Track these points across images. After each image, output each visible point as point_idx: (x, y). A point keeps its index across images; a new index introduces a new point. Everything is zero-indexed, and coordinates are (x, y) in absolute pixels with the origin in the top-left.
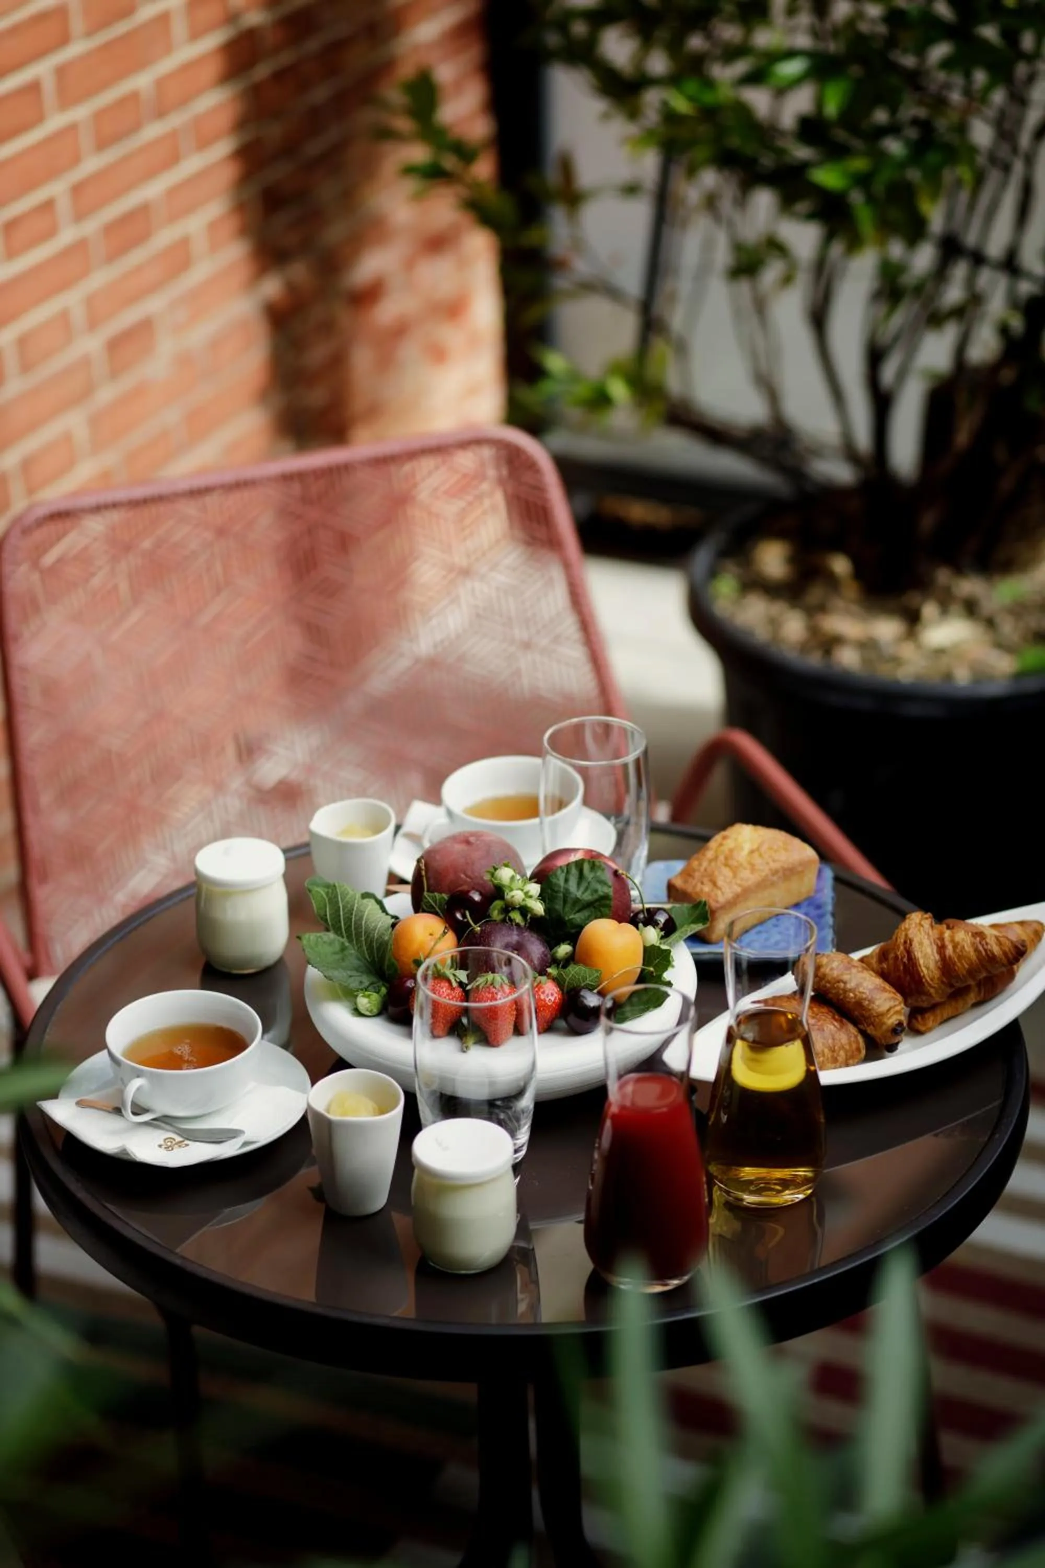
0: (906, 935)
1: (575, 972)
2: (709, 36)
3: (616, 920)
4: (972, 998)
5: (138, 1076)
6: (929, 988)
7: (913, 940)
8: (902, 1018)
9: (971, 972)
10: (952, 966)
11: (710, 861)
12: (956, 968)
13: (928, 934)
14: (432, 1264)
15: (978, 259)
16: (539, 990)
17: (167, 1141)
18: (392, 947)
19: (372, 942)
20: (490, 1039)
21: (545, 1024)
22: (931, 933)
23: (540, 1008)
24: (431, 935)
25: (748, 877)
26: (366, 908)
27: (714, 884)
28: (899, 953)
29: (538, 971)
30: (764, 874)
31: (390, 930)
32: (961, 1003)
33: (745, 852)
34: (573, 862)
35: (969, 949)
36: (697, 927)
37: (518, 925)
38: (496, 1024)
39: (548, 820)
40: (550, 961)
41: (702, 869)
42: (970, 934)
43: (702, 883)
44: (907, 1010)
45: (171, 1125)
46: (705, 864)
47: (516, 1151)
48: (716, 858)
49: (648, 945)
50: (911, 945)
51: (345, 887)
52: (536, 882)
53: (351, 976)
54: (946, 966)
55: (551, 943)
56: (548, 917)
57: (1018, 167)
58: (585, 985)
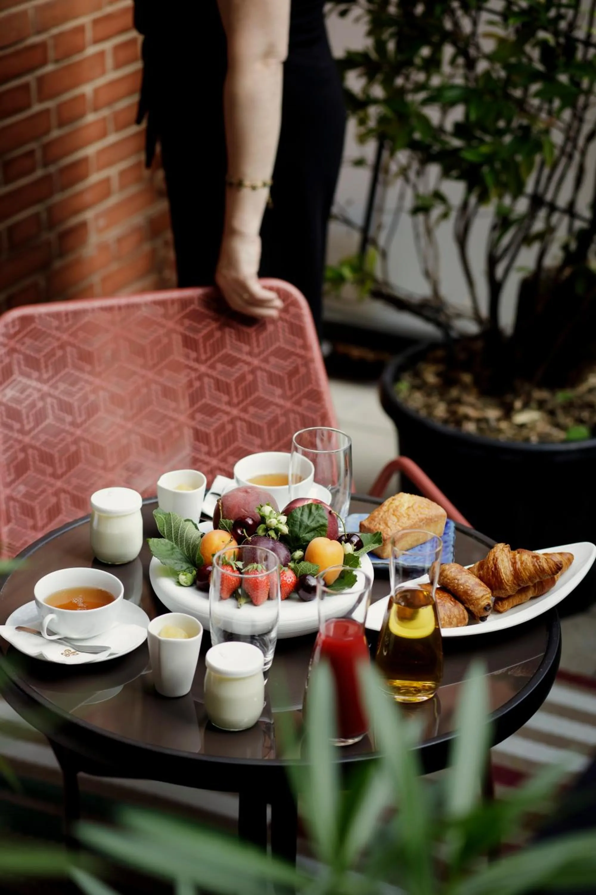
0: (494, 555)
1: (304, 566)
2: (407, 78)
3: (329, 538)
4: (530, 594)
5: (52, 613)
6: (506, 586)
7: (498, 559)
8: (490, 602)
9: (531, 578)
10: (520, 574)
11: (385, 512)
12: (522, 575)
13: (507, 556)
14: (214, 724)
15: (552, 208)
16: (283, 574)
17: (66, 651)
18: (201, 548)
19: (189, 545)
20: (254, 601)
21: (286, 595)
22: (508, 555)
23: (283, 585)
24: (223, 542)
25: (406, 522)
26: (187, 526)
27: (386, 524)
28: (489, 565)
29: (283, 564)
30: (415, 521)
31: (200, 538)
32: (524, 597)
33: (406, 507)
34: (306, 505)
35: (530, 566)
36: (375, 546)
37: (273, 538)
38: (258, 593)
39: (293, 486)
40: (290, 559)
41: (380, 516)
42: (531, 557)
43: (380, 524)
44: (493, 598)
45: (69, 643)
46: (382, 513)
47: (265, 664)
48: (388, 511)
49: (347, 553)
50: (497, 561)
51: (176, 514)
52: (285, 515)
53: (176, 563)
54: (516, 574)
55: (291, 551)
56: (290, 535)
57: (577, 156)
58: (310, 573)
